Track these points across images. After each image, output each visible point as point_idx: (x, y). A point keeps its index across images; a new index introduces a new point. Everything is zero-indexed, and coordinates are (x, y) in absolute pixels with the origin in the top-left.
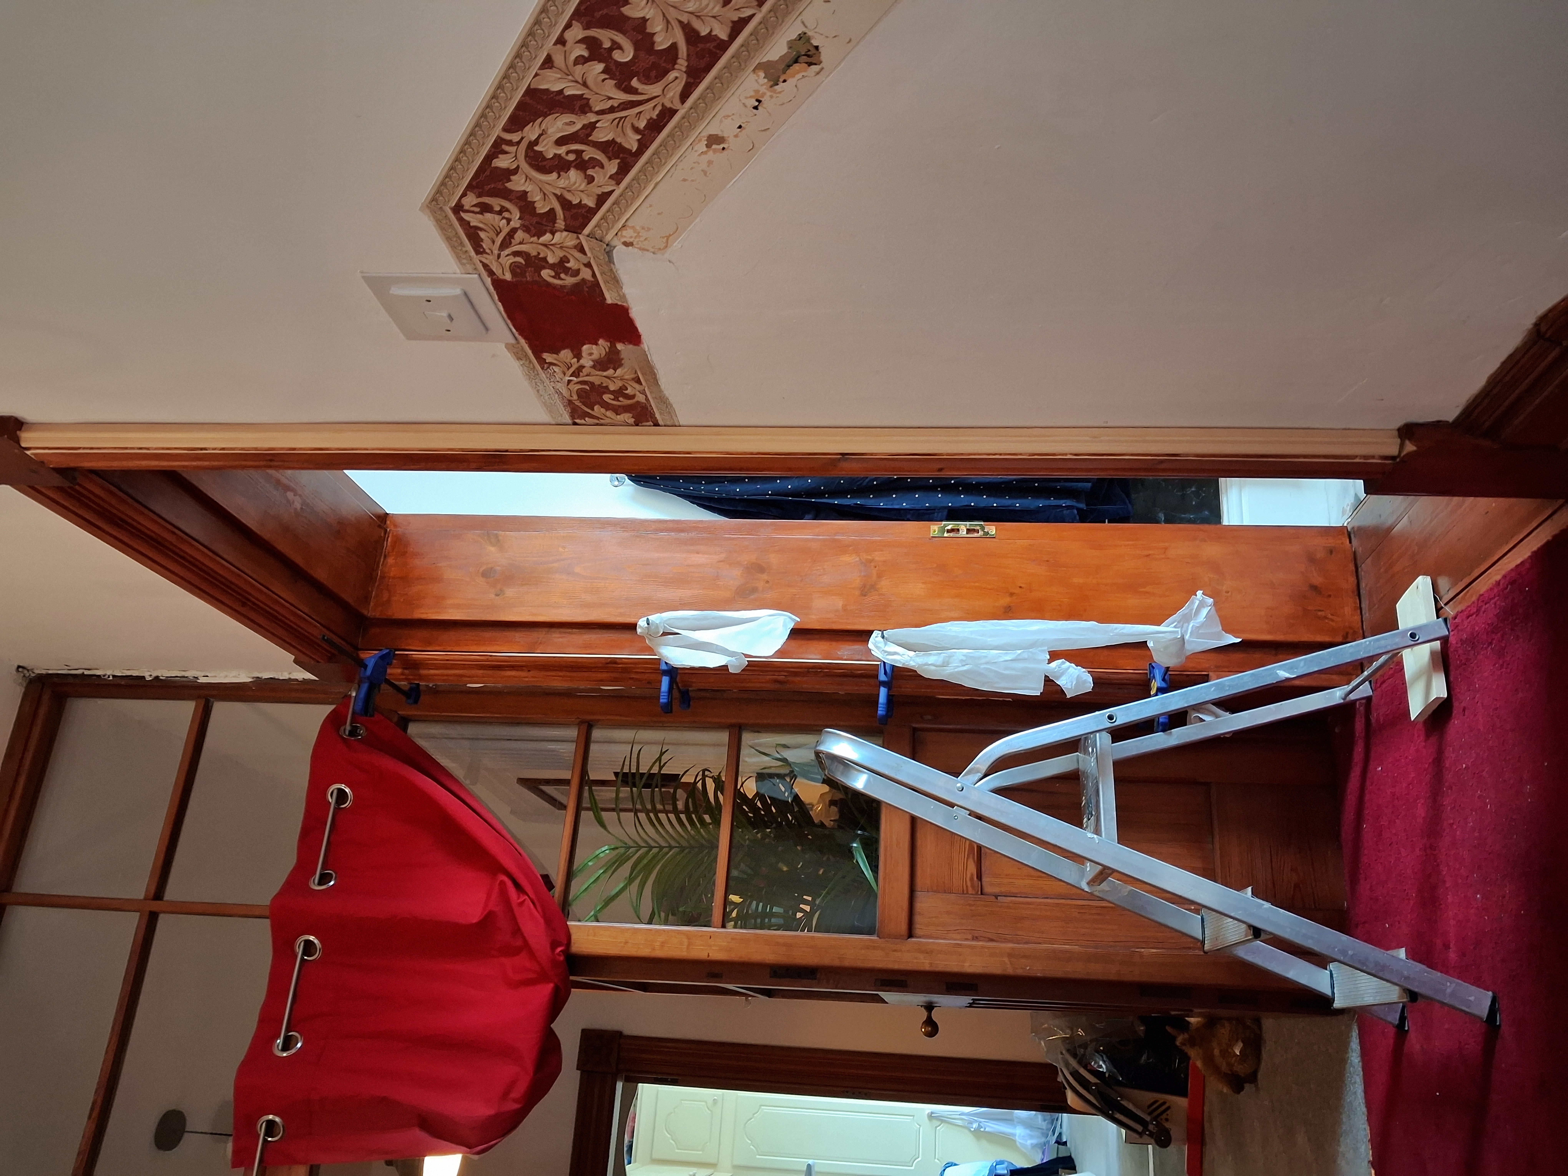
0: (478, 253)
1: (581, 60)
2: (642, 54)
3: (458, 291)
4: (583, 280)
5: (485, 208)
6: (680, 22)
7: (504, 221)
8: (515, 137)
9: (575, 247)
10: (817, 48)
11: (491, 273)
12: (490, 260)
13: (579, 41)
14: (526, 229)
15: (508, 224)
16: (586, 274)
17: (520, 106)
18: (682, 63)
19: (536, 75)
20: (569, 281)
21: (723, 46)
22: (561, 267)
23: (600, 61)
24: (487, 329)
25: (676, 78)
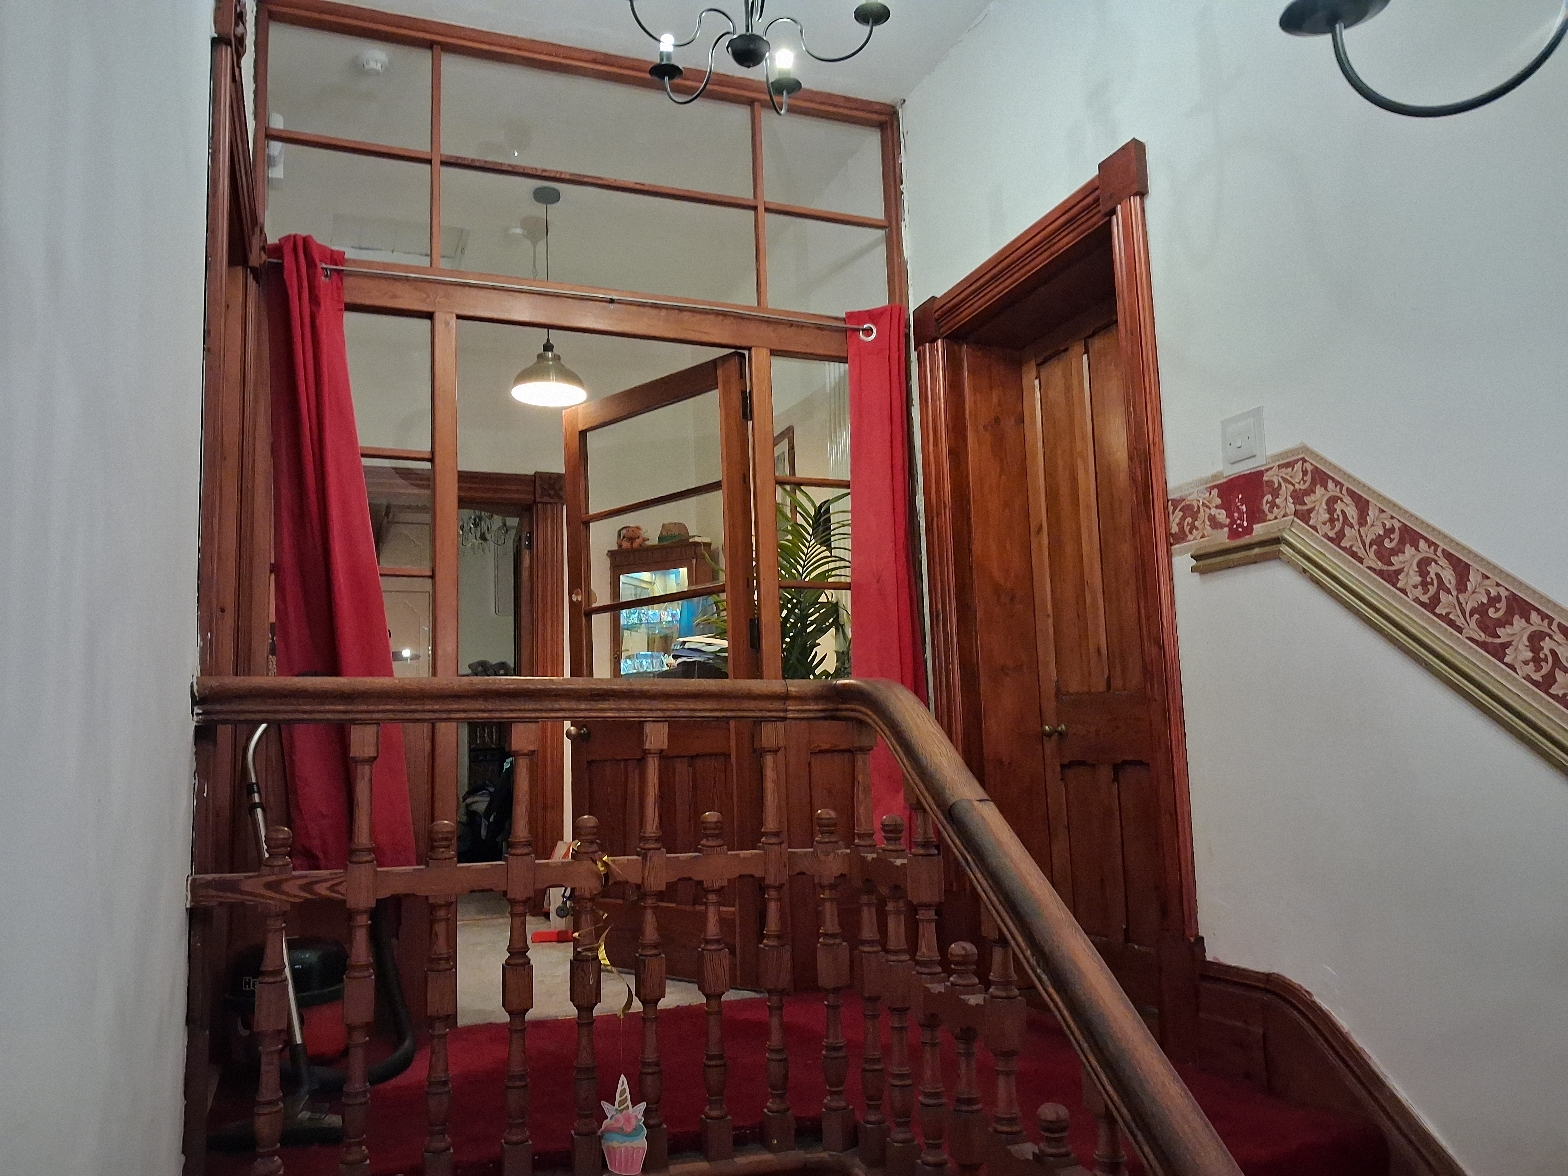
0: (1279, 466)
1: (1384, 525)
2: (1388, 551)
3: (1255, 453)
4: (1267, 515)
5: (1305, 473)
6: (1404, 568)
7: (1298, 481)
8: (1344, 491)
9: (1286, 513)
11: (1267, 470)
12: (1275, 470)
13: (1392, 525)
14: (1295, 491)
16: (1270, 516)
17: (1360, 496)
18: (1385, 568)
19: (1376, 505)
20: (1266, 508)
21: (1394, 585)
22: (1273, 505)
23: (1384, 533)
24: (1232, 464)
25: (1378, 565)
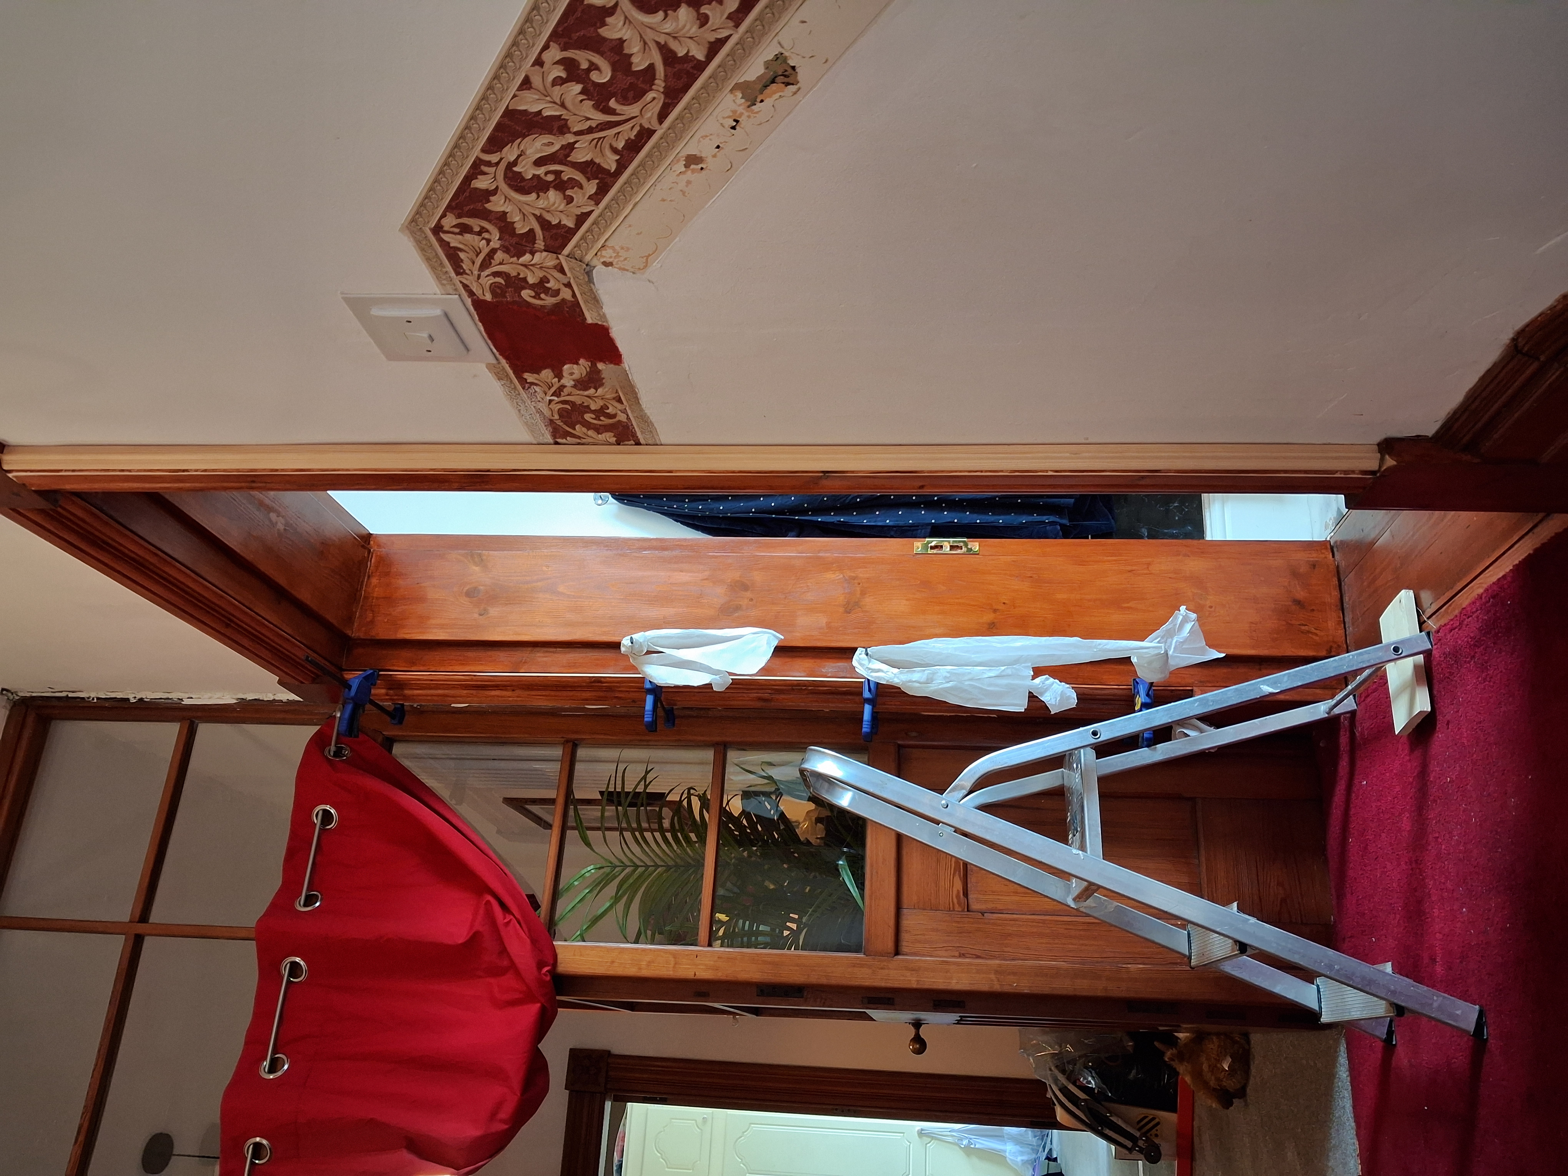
0: (458, 273)
1: (558, 82)
2: (619, 75)
3: (438, 312)
4: (563, 300)
5: (465, 229)
6: (658, 43)
7: (484, 242)
8: (494, 158)
9: (555, 267)
10: (793, 68)
11: (471, 293)
12: (469, 280)
13: (557, 63)
14: (506, 249)
15: (488, 244)
16: (566, 294)
17: (499, 127)
18: (660, 84)
19: (515, 96)
20: (549, 301)
21: (701, 67)
22: (541, 287)
23: (578, 82)
24: (468, 350)
25: (654, 98)
